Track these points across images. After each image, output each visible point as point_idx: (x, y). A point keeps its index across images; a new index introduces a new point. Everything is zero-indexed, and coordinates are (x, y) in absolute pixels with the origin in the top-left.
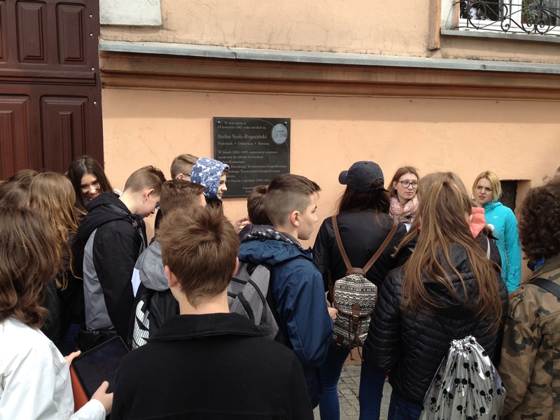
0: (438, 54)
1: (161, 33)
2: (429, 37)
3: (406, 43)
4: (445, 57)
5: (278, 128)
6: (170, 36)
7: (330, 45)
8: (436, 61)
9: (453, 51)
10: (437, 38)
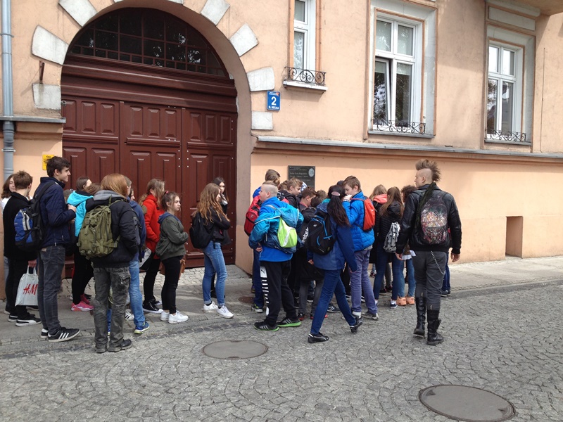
0: (367, 141)
1: (272, 132)
2: (364, 134)
3: (356, 137)
4: (369, 142)
5: (311, 170)
6: (275, 133)
7: (329, 137)
8: (366, 144)
9: (372, 140)
10: (367, 135)
